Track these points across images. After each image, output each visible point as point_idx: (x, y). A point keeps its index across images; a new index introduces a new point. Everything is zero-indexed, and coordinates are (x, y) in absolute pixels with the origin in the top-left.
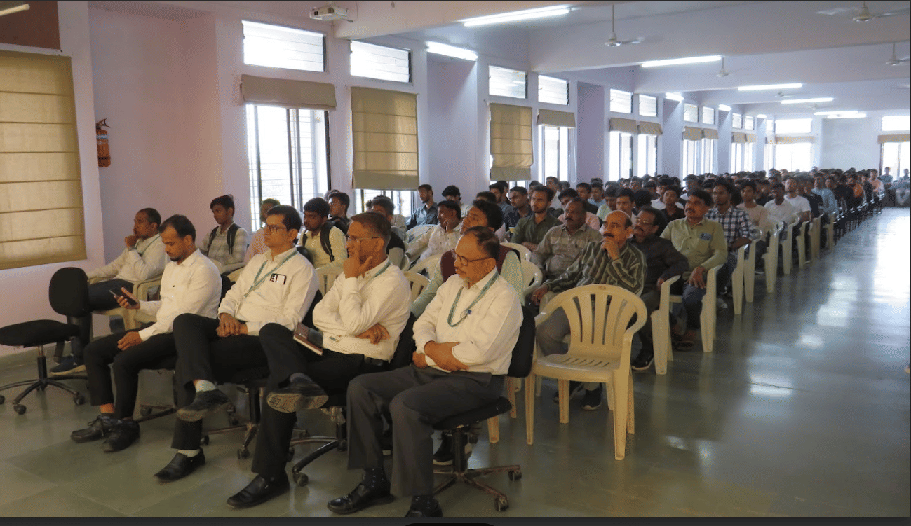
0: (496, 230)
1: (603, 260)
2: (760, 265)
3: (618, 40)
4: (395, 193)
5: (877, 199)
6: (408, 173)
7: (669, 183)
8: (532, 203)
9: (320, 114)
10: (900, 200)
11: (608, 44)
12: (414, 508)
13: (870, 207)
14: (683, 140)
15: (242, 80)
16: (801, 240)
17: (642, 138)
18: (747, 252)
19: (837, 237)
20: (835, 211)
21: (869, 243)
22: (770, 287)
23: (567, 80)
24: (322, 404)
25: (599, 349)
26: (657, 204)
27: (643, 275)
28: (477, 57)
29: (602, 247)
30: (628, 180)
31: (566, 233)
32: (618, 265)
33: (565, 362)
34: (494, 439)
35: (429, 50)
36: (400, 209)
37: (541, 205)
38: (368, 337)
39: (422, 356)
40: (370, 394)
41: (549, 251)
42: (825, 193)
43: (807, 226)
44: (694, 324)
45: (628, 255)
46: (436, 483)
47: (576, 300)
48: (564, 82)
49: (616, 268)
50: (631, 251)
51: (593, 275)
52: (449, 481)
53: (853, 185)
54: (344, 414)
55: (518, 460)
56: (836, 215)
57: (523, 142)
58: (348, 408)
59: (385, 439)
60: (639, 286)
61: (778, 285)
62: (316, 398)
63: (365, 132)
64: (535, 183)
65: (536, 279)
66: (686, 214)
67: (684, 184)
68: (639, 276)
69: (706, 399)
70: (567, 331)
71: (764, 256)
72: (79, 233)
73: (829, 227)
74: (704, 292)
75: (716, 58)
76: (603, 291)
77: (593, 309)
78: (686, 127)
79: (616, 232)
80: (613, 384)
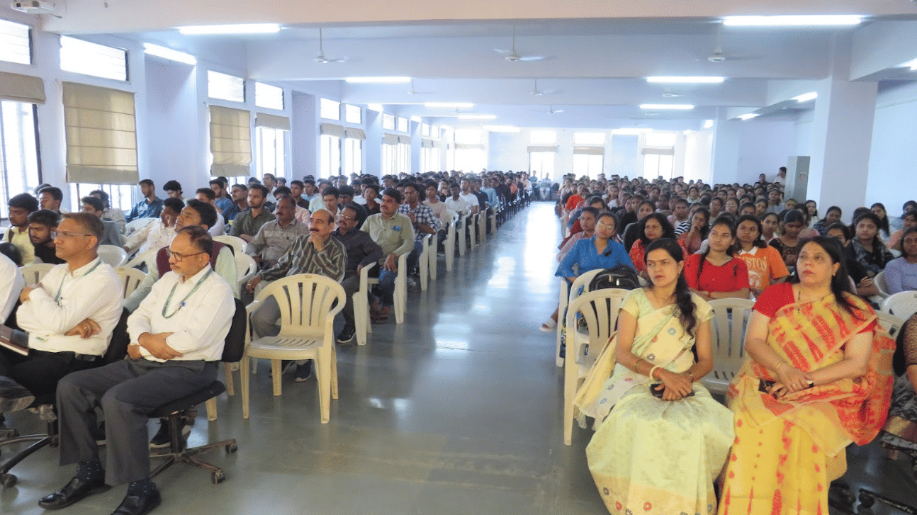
0: (209, 228)
1: (310, 252)
2: (441, 248)
3: (325, 57)
4: (114, 187)
5: (526, 195)
6: (127, 168)
7: (369, 181)
8: (249, 199)
9: (28, 107)
10: (543, 196)
11: (317, 60)
12: (130, 493)
13: (522, 201)
14: (382, 143)
16: (472, 228)
17: (348, 142)
18: (430, 240)
19: (498, 225)
20: (497, 204)
21: (522, 229)
22: (449, 267)
23: (283, 88)
24: (28, 405)
25: (306, 330)
26: (360, 200)
27: (344, 264)
28: (196, 62)
29: (309, 240)
30: (336, 178)
31: (278, 226)
32: (323, 256)
33: (276, 344)
34: (211, 417)
35: (146, 51)
36: (120, 202)
37: (257, 201)
38: (77, 333)
39: (136, 347)
40: (81, 391)
41: (263, 243)
42: (489, 191)
43: (477, 217)
44: (389, 301)
45: (331, 246)
46: (154, 466)
47: (286, 288)
48: (280, 90)
49: (321, 259)
50: (334, 243)
51: (301, 264)
52: (167, 463)
53: (510, 184)
54: (55, 411)
55: (235, 434)
56: (498, 208)
57: (242, 141)
58: (58, 404)
59: (98, 431)
60: (340, 273)
61: (456, 264)
62: (20, 400)
63: (79, 127)
64: (252, 180)
65: (251, 269)
66: (381, 210)
67: (381, 183)
68: (341, 265)
69: (400, 364)
70: (278, 315)
71: (444, 243)
73: (493, 217)
74: (396, 274)
75: (406, 80)
76: (308, 279)
77: (301, 294)
78: (384, 134)
79: (320, 227)
80: (318, 360)
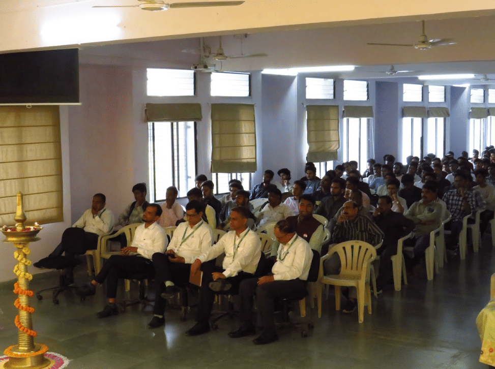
4: (239, 174)
6: (249, 160)
9: (191, 124)
14: (469, 118)
15: (146, 107)
17: (431, 121)
23: (367, 81)
24: (229, 288)
25: (354, 272)
28: (297, 73)
34: (303, 315)
35: (263, 73)
47: (344, 248)
48: (365, 84)
57: (332, 132)
63: (220, 134)
72: (60, 206)
75: (471, 76)
76: (357, 244)
77: (352, 253)
78: (472, 108)
80: (358, 288)
